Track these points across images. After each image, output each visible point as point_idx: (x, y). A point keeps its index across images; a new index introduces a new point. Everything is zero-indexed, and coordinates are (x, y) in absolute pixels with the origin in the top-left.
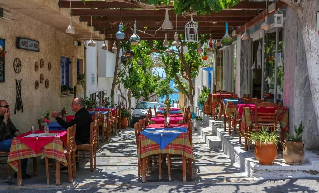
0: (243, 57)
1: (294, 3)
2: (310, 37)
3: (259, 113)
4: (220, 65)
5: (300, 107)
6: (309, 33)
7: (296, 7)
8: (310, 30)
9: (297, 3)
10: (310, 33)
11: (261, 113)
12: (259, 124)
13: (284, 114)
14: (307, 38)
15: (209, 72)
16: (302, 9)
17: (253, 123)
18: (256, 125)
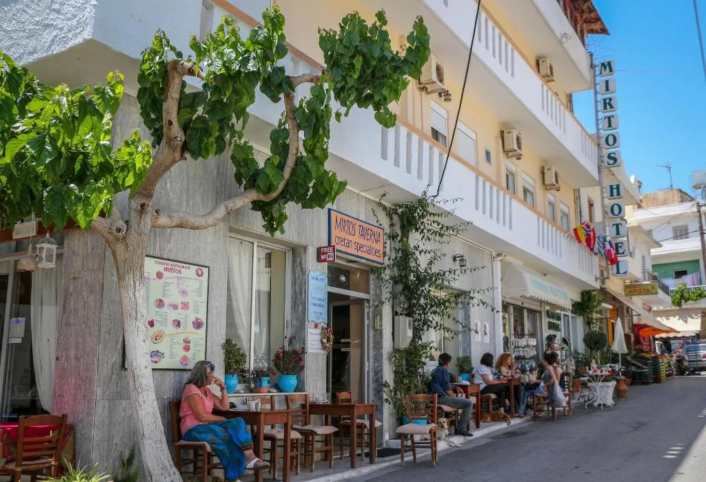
1: (115, 233)
2: (137, 294)
3: (26, 440)
5: (103, 420)
6: (135, 288)
7: (117, 240)
8: (138, 283)
9: (121, 234)
10: (138, 288)
11: (30, 439)
12: (24, 463)
13: (67, 437)
14: (131, 294)
16: (127, 246)
17: (7, 462)
18: (17, 466)
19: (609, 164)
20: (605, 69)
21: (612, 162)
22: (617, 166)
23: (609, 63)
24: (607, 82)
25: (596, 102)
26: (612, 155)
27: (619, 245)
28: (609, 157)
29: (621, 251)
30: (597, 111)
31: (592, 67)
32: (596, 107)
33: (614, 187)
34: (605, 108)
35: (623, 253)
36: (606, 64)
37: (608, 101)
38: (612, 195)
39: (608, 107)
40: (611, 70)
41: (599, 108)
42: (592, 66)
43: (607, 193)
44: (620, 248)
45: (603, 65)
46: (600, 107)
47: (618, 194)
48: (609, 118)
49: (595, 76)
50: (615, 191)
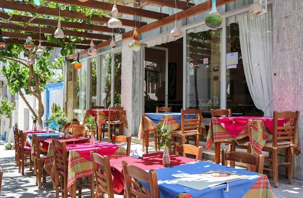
0: (135, 65)
3: (278, 128)
4: (72, 80)
15: (47, 89)
18: (275, 146)
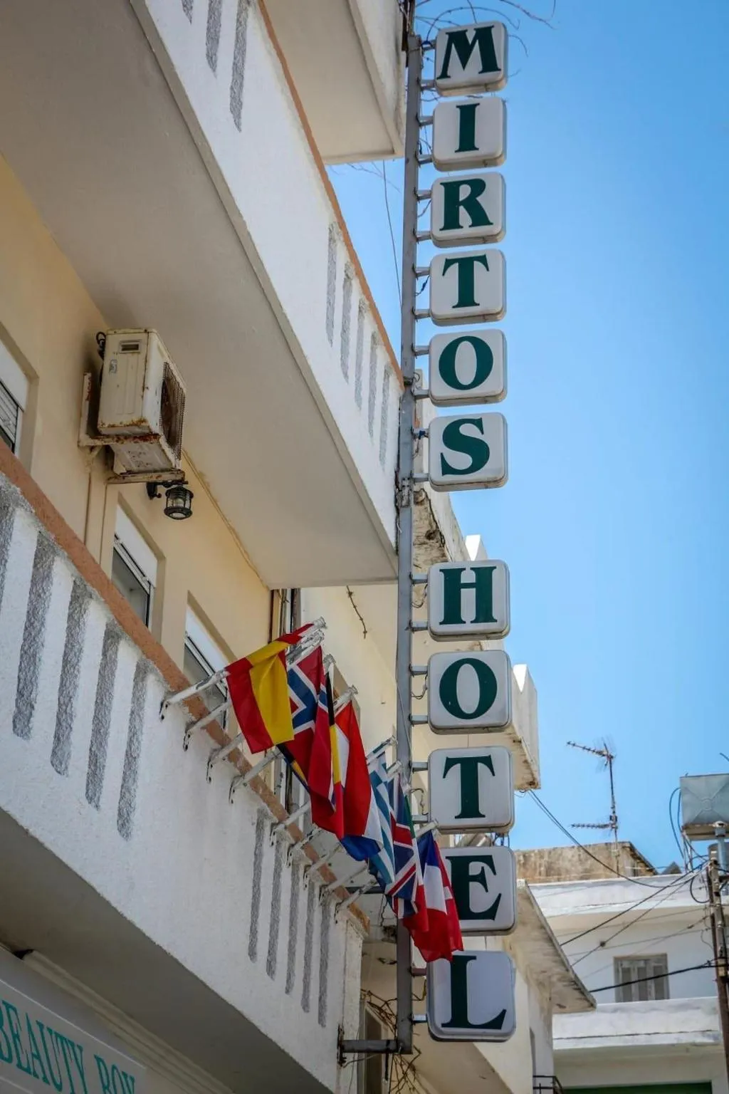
19: (447, 469)
20: (464, 61)
21: (461, 460)
22: (486, 484)
23: (484, 35)
24: (467, 115)
25: (413, 195)
26: (468, 430)
27: (475, 869)
28: (453, 436)
29: (479, 899)
30: (412, 237)
31: (405, 46)
32: (411, 217)
33: (468, 577)
34: (451, 221)
35: (491, 914)
36: (470, 36)
37: (465, 192)
38: (452, 614)
39: (464, 216)
40: (490, 63)
41: (423, 225)
42: (409, 44)
43: (431, 610)
44: (474, 887)
45: (457, 39)
46: (429, 217)
47: (484, 612)
48: (466, 266)
49: (416, 86)
50: (468, 599)
